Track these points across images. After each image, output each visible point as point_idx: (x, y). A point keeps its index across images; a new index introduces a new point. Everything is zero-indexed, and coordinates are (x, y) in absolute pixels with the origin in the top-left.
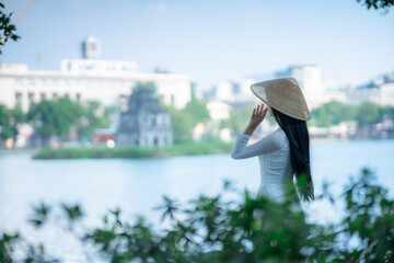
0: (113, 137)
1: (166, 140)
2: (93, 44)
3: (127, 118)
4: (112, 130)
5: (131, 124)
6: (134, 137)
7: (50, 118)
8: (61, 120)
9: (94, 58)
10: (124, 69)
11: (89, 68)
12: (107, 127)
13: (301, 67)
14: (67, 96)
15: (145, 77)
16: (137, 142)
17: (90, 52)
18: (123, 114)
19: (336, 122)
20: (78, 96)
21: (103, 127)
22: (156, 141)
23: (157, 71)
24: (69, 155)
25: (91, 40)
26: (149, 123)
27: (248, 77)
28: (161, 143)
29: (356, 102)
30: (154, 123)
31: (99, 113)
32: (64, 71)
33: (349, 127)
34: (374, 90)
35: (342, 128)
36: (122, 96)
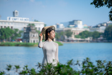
0: (21, 40)
1: (37, 41)
2: (16, 12)
3: (26, 34)
4: (21, 38)
5: (27, 36)
6: (28, 40)
7: (3, 34)
8: (7, 34)
9: (17, 17)
10: (25, 20)
11: (15, 19)
12: (20, 37)
13: (77, 21)
14: (8, 27)
15: (31, 22)
16: (29, 42)
17: (16, 15)
18: (25, 33)
19: (87, 37)
20: (12, 27)
21: (19, 37)
22: (34, 41)
23: (35, 21)
24: (9, 45)
25: (16, 11)
26: (32, 36)
27: (61, 23)
28: (36, 42)
29: (93, 31)
30: (34, 36)
31: (18, 33)
32: (8, 20)
33: (90, 39)
34: (98, 28)
35: (88, 39)
36: (25, 28)
